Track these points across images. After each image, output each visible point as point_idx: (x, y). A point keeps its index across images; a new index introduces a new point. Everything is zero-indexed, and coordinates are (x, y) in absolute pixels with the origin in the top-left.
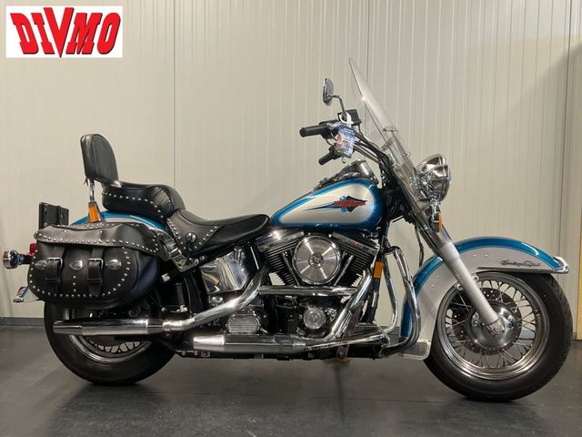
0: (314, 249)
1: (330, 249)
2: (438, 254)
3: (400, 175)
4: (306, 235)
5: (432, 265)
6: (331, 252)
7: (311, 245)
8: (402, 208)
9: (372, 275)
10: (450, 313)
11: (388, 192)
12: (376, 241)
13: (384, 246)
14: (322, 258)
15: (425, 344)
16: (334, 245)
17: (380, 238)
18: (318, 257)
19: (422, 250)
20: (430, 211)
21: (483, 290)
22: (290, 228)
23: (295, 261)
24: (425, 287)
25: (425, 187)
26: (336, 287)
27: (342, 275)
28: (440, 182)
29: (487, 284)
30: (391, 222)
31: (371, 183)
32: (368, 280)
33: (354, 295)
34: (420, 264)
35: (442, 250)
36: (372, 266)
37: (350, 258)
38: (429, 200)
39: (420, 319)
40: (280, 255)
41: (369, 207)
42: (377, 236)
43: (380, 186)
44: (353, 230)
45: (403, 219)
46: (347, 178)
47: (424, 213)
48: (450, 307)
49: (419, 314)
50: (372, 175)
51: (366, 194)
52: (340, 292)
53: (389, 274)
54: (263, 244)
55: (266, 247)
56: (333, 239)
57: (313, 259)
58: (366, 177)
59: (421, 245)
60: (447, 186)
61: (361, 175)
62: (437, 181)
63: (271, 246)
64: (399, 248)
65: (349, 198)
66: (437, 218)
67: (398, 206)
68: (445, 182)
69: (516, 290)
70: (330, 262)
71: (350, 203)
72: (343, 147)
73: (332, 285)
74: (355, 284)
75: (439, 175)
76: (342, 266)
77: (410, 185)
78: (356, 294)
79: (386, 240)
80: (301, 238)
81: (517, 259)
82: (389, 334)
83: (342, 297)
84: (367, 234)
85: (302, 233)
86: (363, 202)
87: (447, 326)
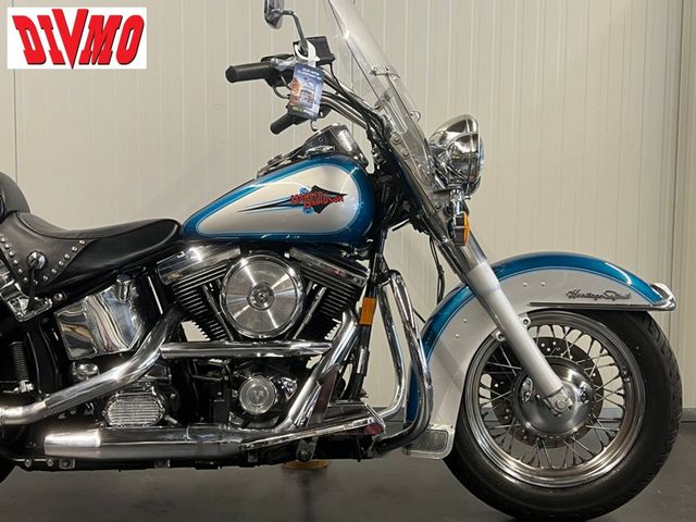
0: (257, 277)
1: (286, 277)
2: (467, 282)
3: (401, 151)
4: (244, 254)
5: (457, 301)
6: (286, 283)
7: (253, 270)
8: (406, 207)
9: (358, 319)
10: (487, 379)
11: (384, 179)
12: (366, 263)
13: (378, 270)
14: (271, 292)
15: (444, 432)
16: (292, 272)
17: (370, 257)
18: (264, 292)
19: (441, 277)
20: (449, 210)
21: (539, 341)
22: (217, 242)
23: (224, 300)
24: (445, 338)
25: (443, 170)
26: (296, 341)
27: (306, 321)
28: (466, 161)
29: (545, 331)
30: (390, 230)
31: (354, 164)
32: (351, 329)
33: (327, 355)
34: (439, 300)
35: (470, 274)
36: (359, 305)
37: (321, 292)
38: (447, 192)
39: (431, 391)
40: (200, 289)
41: (350, 204)
42: (365, 254)
43: (370, 169)
44: (325, 245)
45: (410, 226)
46: (313, 156)
47: (441, 215)
48: (487, 369)
49: (430, 381)
50: (357, 151)
51: (344, 183)
52: (304, 349)
53: (391, 319)
54: (168, 271)
55: (175, 276)
56: (293, 261)
57: (256, 295)
58: (346, 154)
59: (439, 268)
60: (478, 169)
61: (338, 149)
62: (460, 159)
63: (185, 273)
64: (398, 273)
65: (315, 189)
66: (461, 221)
67: (401, 203)
68: (474, 160)
69: (593, 339)
70: (286, 300)
71: (318, 199)
72: (302, 100)
73: (290, 339)
74: (330, 336)
75: (464, 149)
76: (307, 306)
77: (418, 168)
78: (331, 351)
79: (381, 261)
80: (235, 260)
81: (593, 289)
82: (386, 419)
83: (307, 358)
84: (349, 250)
85: (238, 251)
86: (339, 197)
87: (482, 401)
